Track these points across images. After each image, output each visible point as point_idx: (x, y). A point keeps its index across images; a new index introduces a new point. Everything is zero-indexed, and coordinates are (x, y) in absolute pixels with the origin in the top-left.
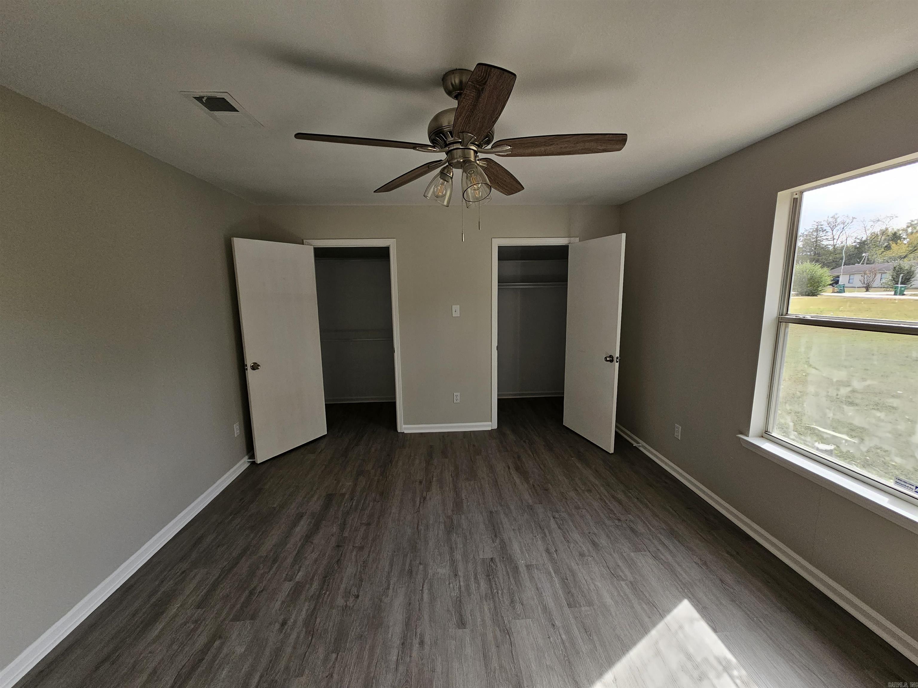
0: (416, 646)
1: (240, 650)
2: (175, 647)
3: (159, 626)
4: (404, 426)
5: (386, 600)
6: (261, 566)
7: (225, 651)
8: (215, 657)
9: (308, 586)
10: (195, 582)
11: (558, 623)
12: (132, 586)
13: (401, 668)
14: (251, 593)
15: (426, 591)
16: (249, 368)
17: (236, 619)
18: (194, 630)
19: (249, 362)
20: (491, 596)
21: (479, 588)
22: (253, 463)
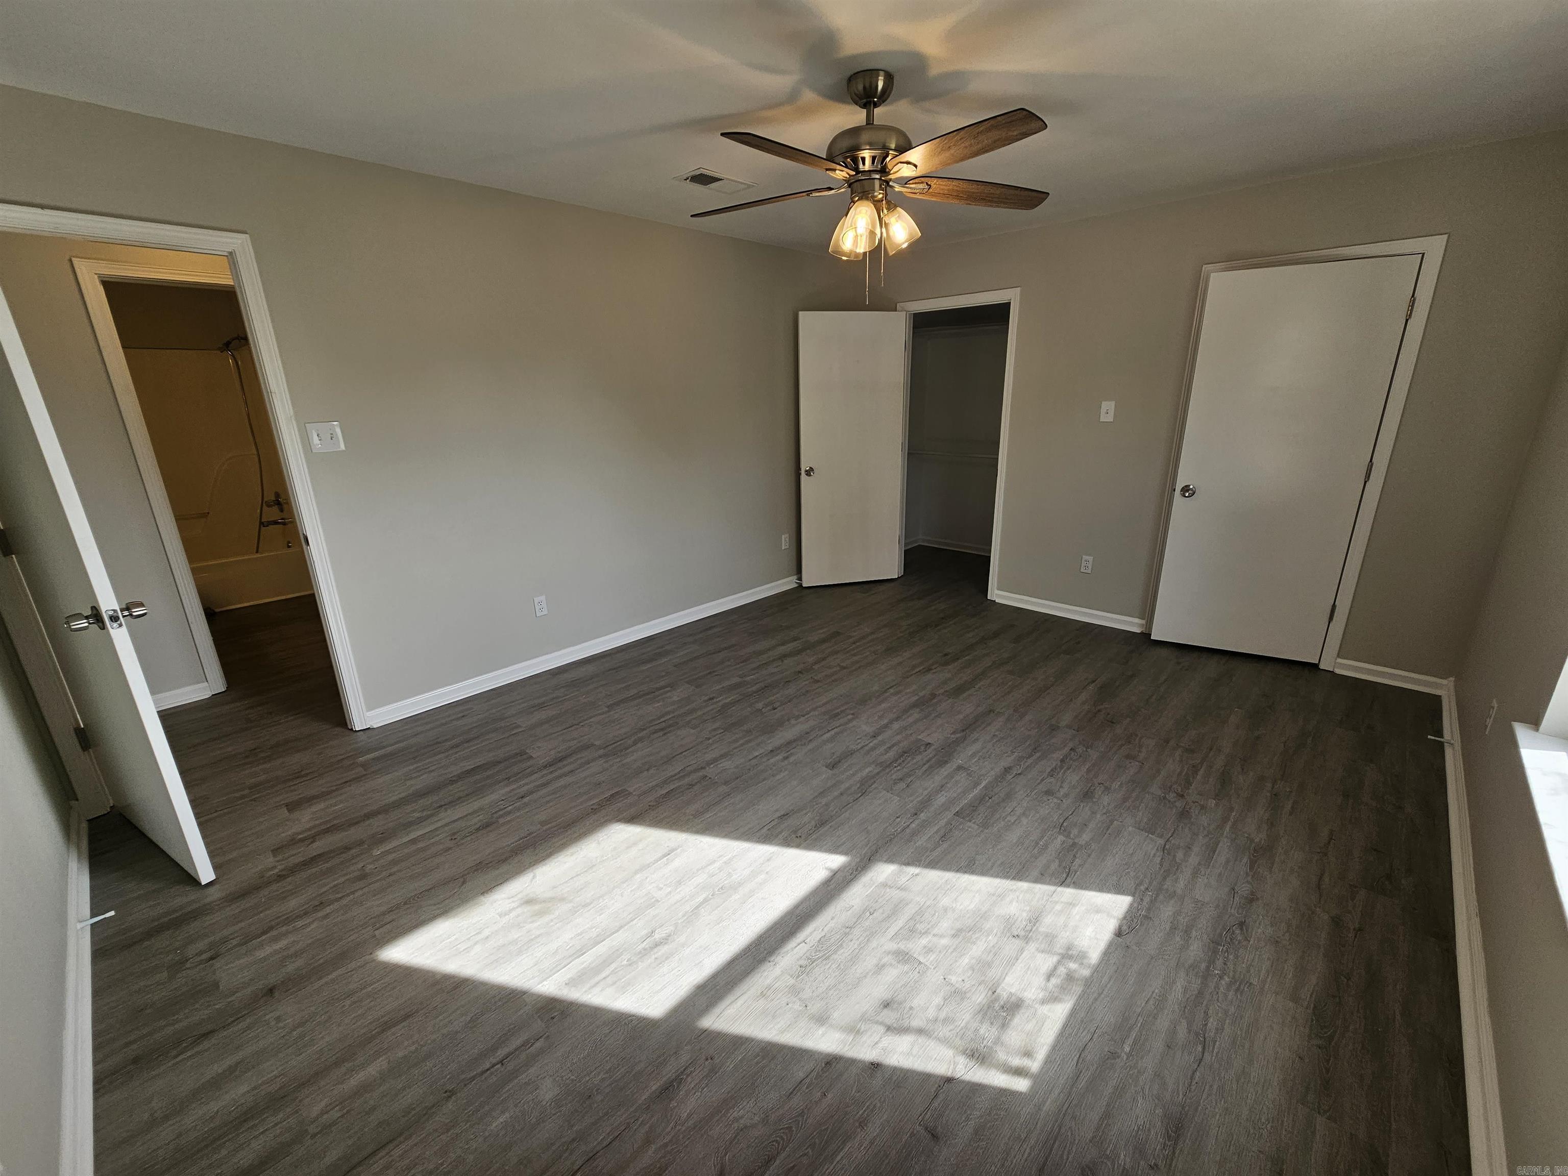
0: (780, 757)
1: (675, 698)
2: (647, 679)
3: (649, 666)
4: (997, 592)
5: (793, 722)
6: (732, 660)
7: (668, 694)
8: (662, 694)
9: (749, 686)
10: (685, 652)
11: (922, 816)
12: (654, 639)
13: (754, 762)
14: (710, 673)
15: (833, 732)
16: (803, 472)
17: (688, 683)
18: (663, 677)
19: (804, 467)
20: (886, 766)
21: (882, 754)
22: (801, 585)
